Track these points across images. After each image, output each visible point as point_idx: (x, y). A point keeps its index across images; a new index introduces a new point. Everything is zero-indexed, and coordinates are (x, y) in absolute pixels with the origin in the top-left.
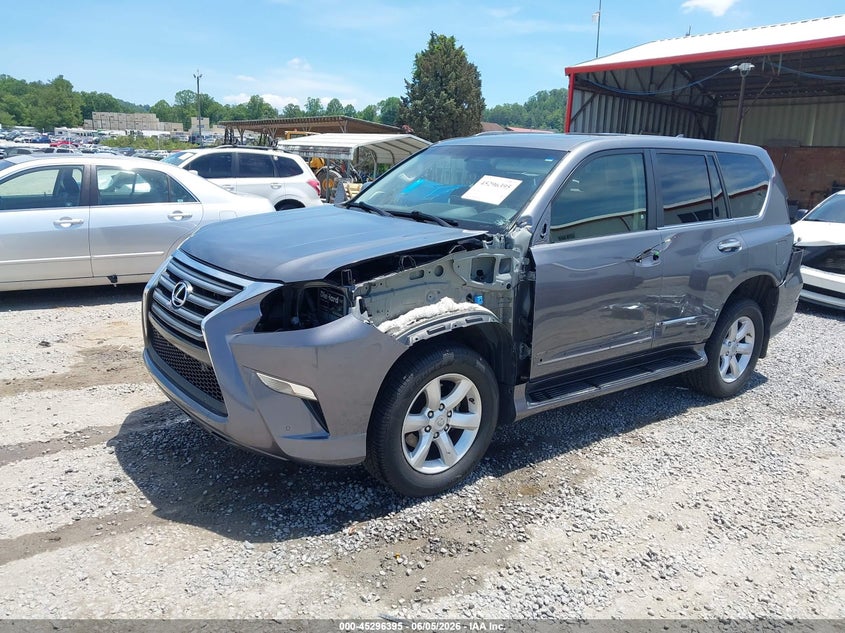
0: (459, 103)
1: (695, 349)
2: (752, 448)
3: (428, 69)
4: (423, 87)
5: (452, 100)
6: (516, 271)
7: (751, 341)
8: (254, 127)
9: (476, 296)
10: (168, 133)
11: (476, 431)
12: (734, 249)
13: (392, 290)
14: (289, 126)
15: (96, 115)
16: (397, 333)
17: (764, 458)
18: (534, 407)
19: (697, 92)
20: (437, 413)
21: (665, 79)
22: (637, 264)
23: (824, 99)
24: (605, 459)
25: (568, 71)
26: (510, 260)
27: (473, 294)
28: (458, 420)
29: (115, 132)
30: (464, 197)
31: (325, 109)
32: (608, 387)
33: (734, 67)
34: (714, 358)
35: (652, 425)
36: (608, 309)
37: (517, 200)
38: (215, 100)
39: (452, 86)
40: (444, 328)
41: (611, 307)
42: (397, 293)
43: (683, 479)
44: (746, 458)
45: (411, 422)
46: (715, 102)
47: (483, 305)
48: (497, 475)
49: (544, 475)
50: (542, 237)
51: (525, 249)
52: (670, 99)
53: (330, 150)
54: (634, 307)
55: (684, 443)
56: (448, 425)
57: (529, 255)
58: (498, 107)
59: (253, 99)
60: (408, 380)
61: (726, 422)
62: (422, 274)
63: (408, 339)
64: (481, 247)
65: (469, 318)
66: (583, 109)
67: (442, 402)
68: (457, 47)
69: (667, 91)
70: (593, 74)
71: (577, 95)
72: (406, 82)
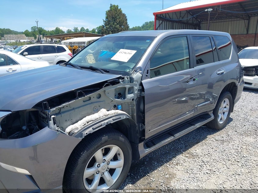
0: (120, 26)
1: (210, 113)
2: (235, 154)
3: (110, 16)
4: (109, 21)
5: (118, 25)
6: (136, 92)
7: (228, 107)
8: (55, 37)
9: (118, 105)
10: (29, 40)
11: (122, 168)
12: (222, 73)
13: (74, 109)
14: (66, 36)
15: (5, 36)
16: (76, 131)
17: (241, 159)
18: (148, 151)
19: (194, 19)
20: (102, 164)
21: (184, 16)
22: (187, 83)
23: (233, 19)
24: (179, 167)
25: (154, 14)
26: (133, 87)
27: (116, 105)
28: (113, 165)
29: (12, 41)
30: (112, 59)
31: (80, 30)
32: (178, 135)
33: (206, 10)
34: (216, 116)
35: (195, 146)
36: (175, 101)
37: (135, 59)
38: (44, 29)
39: (118, 20)
40: (101, 125)
41: (176, 100)
42: (77, 110)
43: (213, 176)
44: (235, 160)
45: (88, 172)
46: (200, 22)
47: (122, 110)
48: (133, 183)
49: (154, 180)
50: (147, 76)
51: (139, 82)
52: (186, 22)
53: (79, 43)
54: (184, 99)
55: (209, 155)
56: (108, 168)
57: (141, 84)
58: (133, 27)
59: (57, 28)
60: (83, 154)
61: (223, 141)
62: (90, 99)
63: (82, 133)
64: (119, 83)
65: (114, 118)
66: (159, 26)
67: (104, 158)
68: (119, 8)
69: (185, 19)
70: (162, 14)
71: (157, 21)
72: (103, 20)
